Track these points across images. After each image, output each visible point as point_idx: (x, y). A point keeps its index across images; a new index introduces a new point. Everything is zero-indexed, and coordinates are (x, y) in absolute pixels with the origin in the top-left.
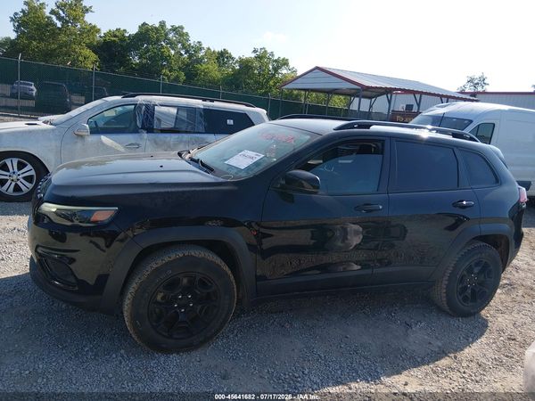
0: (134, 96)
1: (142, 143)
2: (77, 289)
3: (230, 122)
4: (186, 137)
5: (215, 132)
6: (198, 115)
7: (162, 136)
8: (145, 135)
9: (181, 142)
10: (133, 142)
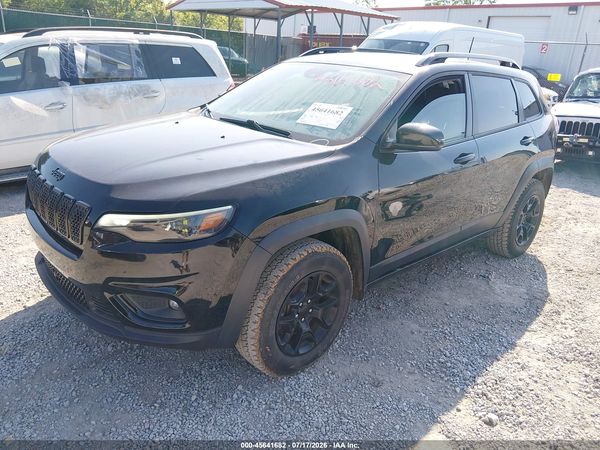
0: (40, 33)
1: (67, 100)
2: (188, 326)
3: (176, 61)
4: (125, 85)
5: (160, 77)
6: (134, 55)
7: (92, 87)
8: (70, 89)
9: (119, 94)
10: (54, 101)
